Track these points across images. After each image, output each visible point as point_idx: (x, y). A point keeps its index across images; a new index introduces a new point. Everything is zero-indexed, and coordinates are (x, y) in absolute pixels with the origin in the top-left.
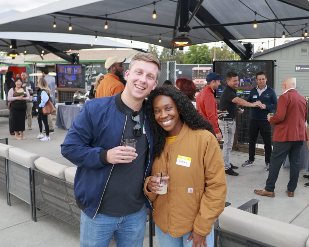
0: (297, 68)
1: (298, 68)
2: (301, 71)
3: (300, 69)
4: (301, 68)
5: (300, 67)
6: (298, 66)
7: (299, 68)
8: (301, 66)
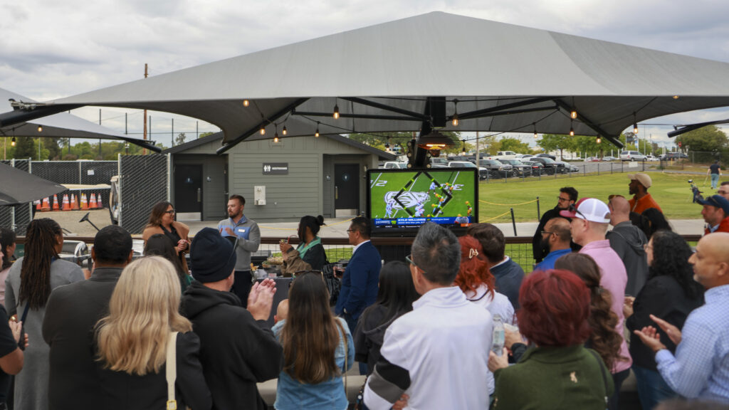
0: (265, 168)
1: (267, 168)
2: (272, 172)
3: (271, 169)
4: (273, 168)
5: (271, 167)
6: (267, 164)
7: (269, 168)
8: (272, 165)
